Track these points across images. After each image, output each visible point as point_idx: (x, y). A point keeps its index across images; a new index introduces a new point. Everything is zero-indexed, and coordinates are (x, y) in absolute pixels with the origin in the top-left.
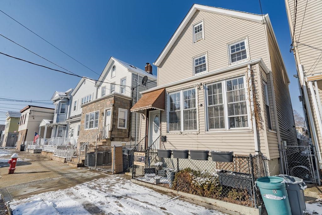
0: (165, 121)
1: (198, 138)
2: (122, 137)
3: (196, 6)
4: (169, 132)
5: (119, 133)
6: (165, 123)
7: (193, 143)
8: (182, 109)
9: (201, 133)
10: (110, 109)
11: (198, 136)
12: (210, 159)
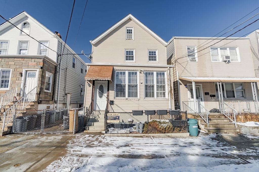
0: (113, 90)
1: (139, 103)
2: (48, 100)
3: (130, 16)
4: (116, 98)
5: (45, 96)
6: (113, 91)
7: (136, 106)
8: (127, 83)
9: (141, 100)
10: (36, 71)
11: (139, 101)
12: (144, 114)
